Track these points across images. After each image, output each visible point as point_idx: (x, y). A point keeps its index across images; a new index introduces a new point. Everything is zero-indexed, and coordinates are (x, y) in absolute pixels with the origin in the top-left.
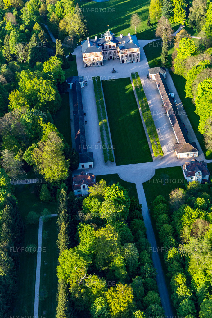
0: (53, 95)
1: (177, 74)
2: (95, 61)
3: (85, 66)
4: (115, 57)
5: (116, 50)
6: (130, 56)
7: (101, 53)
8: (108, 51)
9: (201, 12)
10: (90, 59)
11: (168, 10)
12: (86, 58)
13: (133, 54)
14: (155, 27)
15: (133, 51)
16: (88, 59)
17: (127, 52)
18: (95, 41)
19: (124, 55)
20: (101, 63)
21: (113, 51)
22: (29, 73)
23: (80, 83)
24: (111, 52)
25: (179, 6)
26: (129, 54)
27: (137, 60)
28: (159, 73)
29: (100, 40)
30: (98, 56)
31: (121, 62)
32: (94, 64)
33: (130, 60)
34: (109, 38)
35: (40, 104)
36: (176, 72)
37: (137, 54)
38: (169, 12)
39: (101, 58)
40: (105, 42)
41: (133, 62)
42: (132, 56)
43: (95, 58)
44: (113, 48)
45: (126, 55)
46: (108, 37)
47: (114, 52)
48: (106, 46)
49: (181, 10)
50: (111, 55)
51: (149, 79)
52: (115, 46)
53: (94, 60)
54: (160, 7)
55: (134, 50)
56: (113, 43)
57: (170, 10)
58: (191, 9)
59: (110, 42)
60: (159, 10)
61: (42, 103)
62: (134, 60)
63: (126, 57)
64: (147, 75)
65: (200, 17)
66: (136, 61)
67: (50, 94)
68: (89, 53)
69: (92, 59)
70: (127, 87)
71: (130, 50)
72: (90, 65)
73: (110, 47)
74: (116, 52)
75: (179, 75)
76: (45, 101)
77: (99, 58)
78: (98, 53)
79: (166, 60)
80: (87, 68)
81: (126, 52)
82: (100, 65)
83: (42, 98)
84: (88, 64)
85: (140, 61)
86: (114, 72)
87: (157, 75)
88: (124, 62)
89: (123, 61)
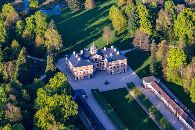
0: (76, 109)
1: (169, 81)
2: (85, 75)
3: (75, 80)
4: (101, 69)
5: (102, 62)
6: (118, 67)
7: (92, 66)
8: (95, 64)
9: (168, 22)
10: (81, 73)
11: (135, 22)
12: (77, 72)
13: (121, 65)
15: (121, 63)
16: (79, 72)
17: (116, 64)
18: (81, 55)
19: (112, 67)
20: (91, 76)
21: (99, 63)
22: (47, 90)
23: (82, 96)
24: (97, 64)
25: (145, 18)
26: (118, 65)
27: (125, 70)
28: (154, 81)
29: (86, 53)
30: (89, 69)
31: (110, 73)
32: (84, 77)
33: (118, 71)
34: (95, 51)
35: (65, 120)
36: (168, 80)
37: (125, 65)
38: (136, 23)
39: (91, 71)
40: (91, 55)
41: (120, 73)
42: (120, 67)
43: (86, 71)
44: (99, 60)
45: (114, 67)
46: (93, 50)
47: (101, 64)
48: (93, 59)
49: (147, 22)
50: (97, 67)
51: (144, 88)
52: (101, 58)
53: (84, 73)
54: (125, 19)
55: (121, 61)
56: (99, 56)
57: (137, 22)
58: (157, 21)
59: (97, 55)
60: (124, 22)
61: (66, 118)
62: (121, 71)
63: (114, 68)
64: (142, 84)
65: (167, 28)
66: (123, 72)
67: (73, 109)
68: (80, 67)
69: (82, 73)
70: (127, 97)
71: (118, 62)
72: (81, 78)
73: (96, 59)
74: (103, 64)
75: (171, 82)
76: (69, 116)
77: (89, 70)
78: (89, 66)
79: (155, 69)
80: (78, 81)
81: (113, 64)
82: (90, 77)
83: (67, 114)
84: (79, 78)
85: (126, 71)
86: (107, 83)
87: (153, 83)
88: (112, 74)
89: (111, 72)
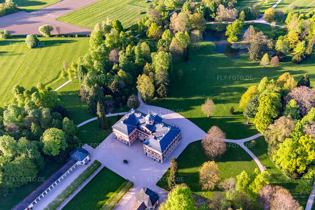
2: (122, 139)
3: (115, 137)
8: (142, 134)
12: (115, 132)
13: (156, 154)
14: (236, 117)
16: (117, 134)
20: (128, 143)
26: (152, 152)
27: (160, 161)
28: (143, 203)
29: (142, 118)
30: (125, 137)
33: (153, 156)
34: (150, 123)
37: (160, 156)
39: (127, 139)
48: (142, 128)
50: (144, 138)
52: (151, 133)
55: (156, 151)
62: (157, 159)
63: (149, 152)
68: (117, 130)
69: (120, 136)
71: (152, 149)
73: (146, 130)
81: (148, 148)
84: (118, 138)
88: (148, 155)
89: (146, 153)
